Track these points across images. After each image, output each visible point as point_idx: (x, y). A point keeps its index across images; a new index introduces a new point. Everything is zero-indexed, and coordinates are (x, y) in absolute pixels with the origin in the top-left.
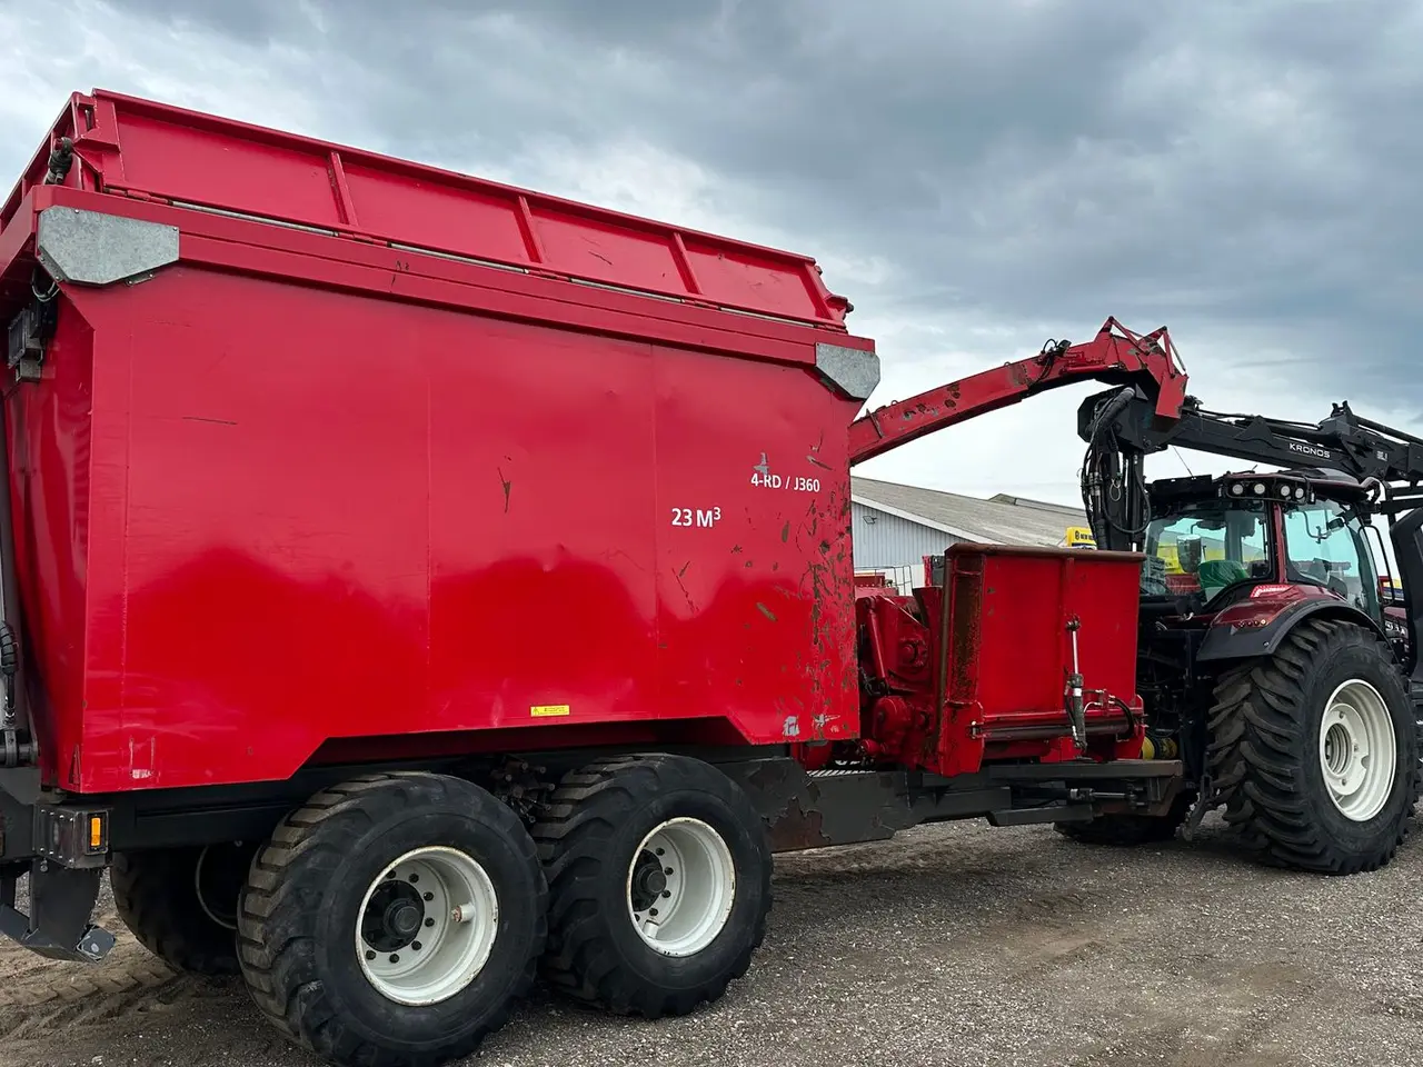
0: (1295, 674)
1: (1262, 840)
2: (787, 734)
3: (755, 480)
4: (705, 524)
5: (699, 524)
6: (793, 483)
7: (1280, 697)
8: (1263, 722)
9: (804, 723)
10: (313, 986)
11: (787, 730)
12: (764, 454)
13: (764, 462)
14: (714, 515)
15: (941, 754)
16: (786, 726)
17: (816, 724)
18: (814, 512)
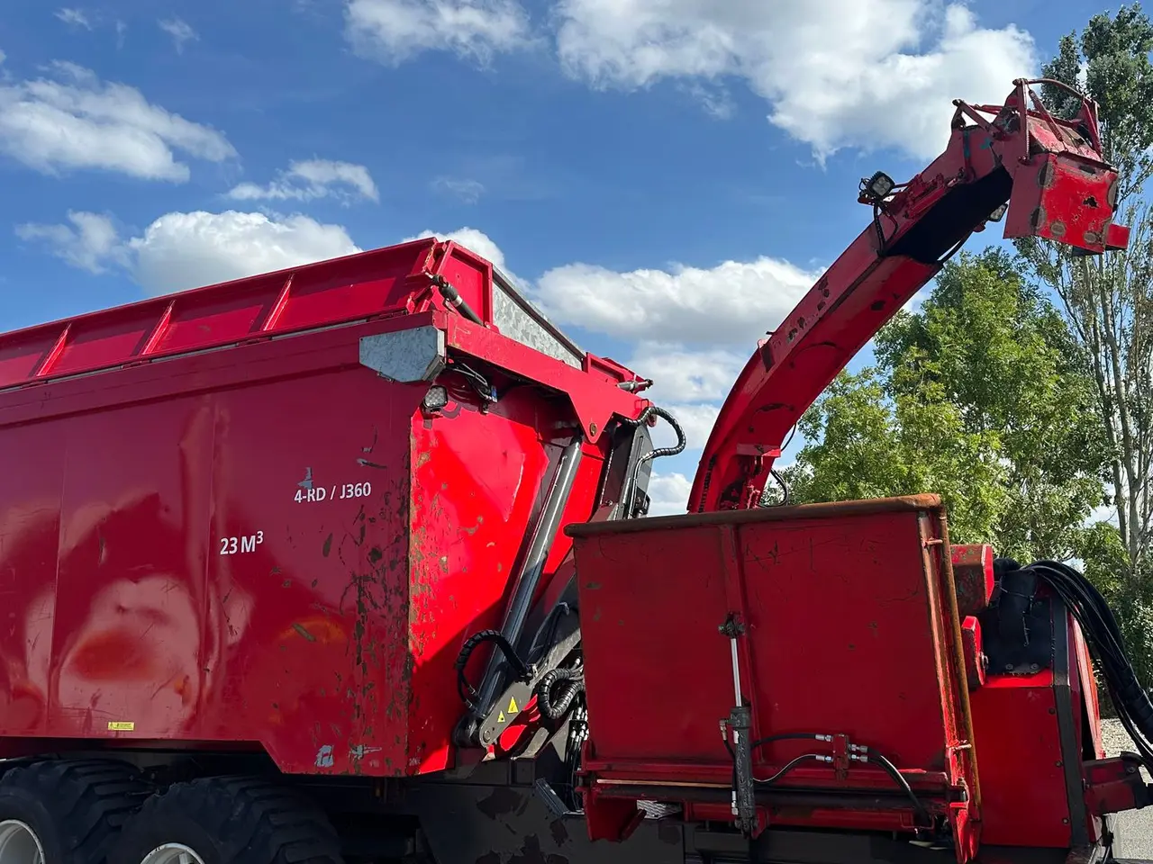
2: (319, 764)
3: (298, 498)
4: (248, 550)
5: (243, 551)
6: (339, 492)
9: (339, 753)
11: (319, 760)
12: (309, 469)
13: (309, 477)
14: (257, 539)
16: (320, 755)
17: (352, 755)
18: (362, 519)
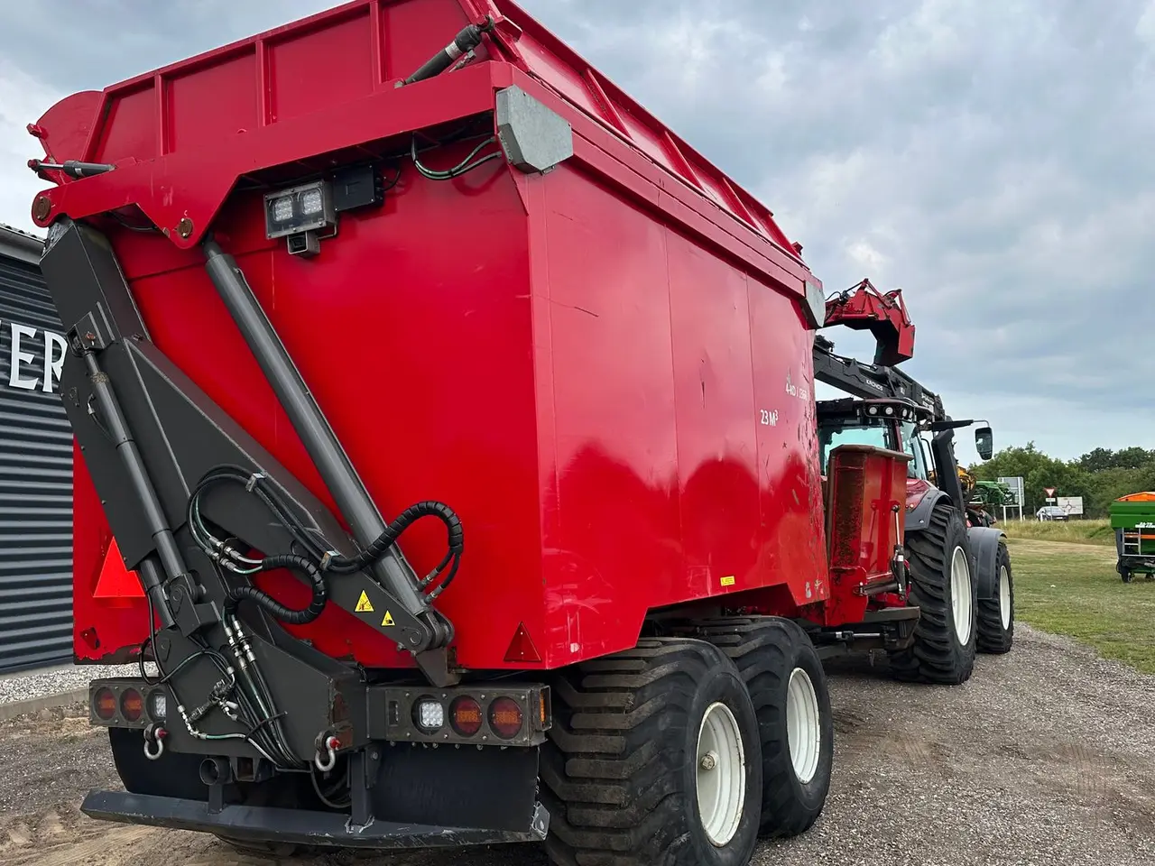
0: (940, 543)
1: (916, 663)
2: (807, 597)
7: (933, 559)
8: (925, 578)
10: (684, 838)
11: (807, 594)
14: (775, 417)
15: (826, 608)
16: (806, 590)
17: (816, 588)
